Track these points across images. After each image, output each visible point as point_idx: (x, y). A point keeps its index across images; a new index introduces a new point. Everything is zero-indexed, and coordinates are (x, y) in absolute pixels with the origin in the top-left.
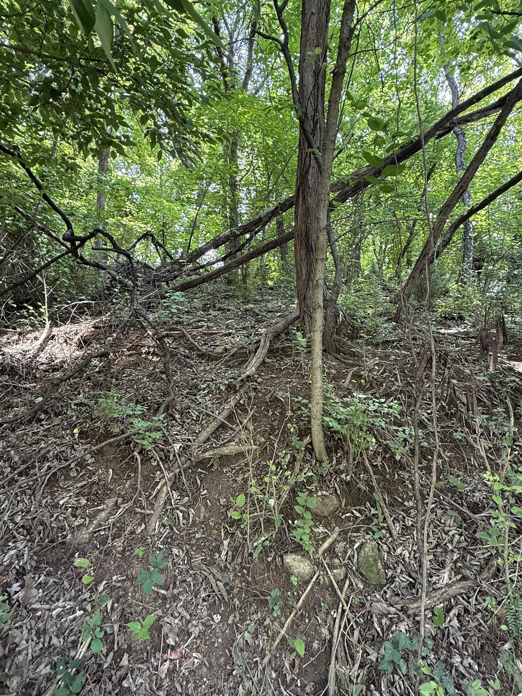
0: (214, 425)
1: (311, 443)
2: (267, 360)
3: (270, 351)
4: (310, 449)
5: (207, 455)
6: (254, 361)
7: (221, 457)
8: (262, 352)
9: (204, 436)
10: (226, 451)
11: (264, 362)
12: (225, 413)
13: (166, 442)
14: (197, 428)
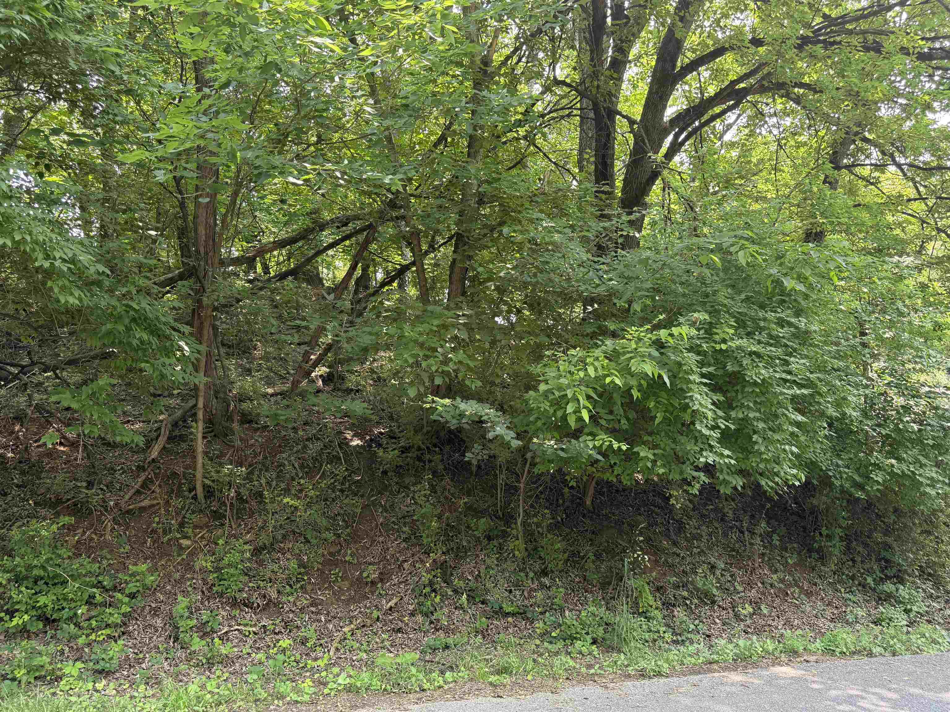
0: (132, 491)
1: (196, 495)
2: (167, 446)
3: (169, 438)
4: (195, 498)
5: (131, 507)
6: (156, 447)
7: (140, 508)
8: (162, 441)
9: (127, 497)
10: (143, 504)
11: (164, 448)
12: (139, 484)
13: (104, 501)
14: (122, 493)
